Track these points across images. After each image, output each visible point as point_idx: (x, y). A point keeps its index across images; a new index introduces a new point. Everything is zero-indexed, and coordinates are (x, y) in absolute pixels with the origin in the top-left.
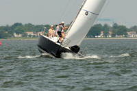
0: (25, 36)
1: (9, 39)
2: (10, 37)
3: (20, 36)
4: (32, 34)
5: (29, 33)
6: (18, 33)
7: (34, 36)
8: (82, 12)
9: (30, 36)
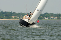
0: (50, 18)
1: (42, 20)
2: (43, 19)
3: (47, 18)
4: (53, 18)
5: (51, 17)
6: (46, 17)
7: (54, 19)
8: (36, 10)
9: (52, 18)
